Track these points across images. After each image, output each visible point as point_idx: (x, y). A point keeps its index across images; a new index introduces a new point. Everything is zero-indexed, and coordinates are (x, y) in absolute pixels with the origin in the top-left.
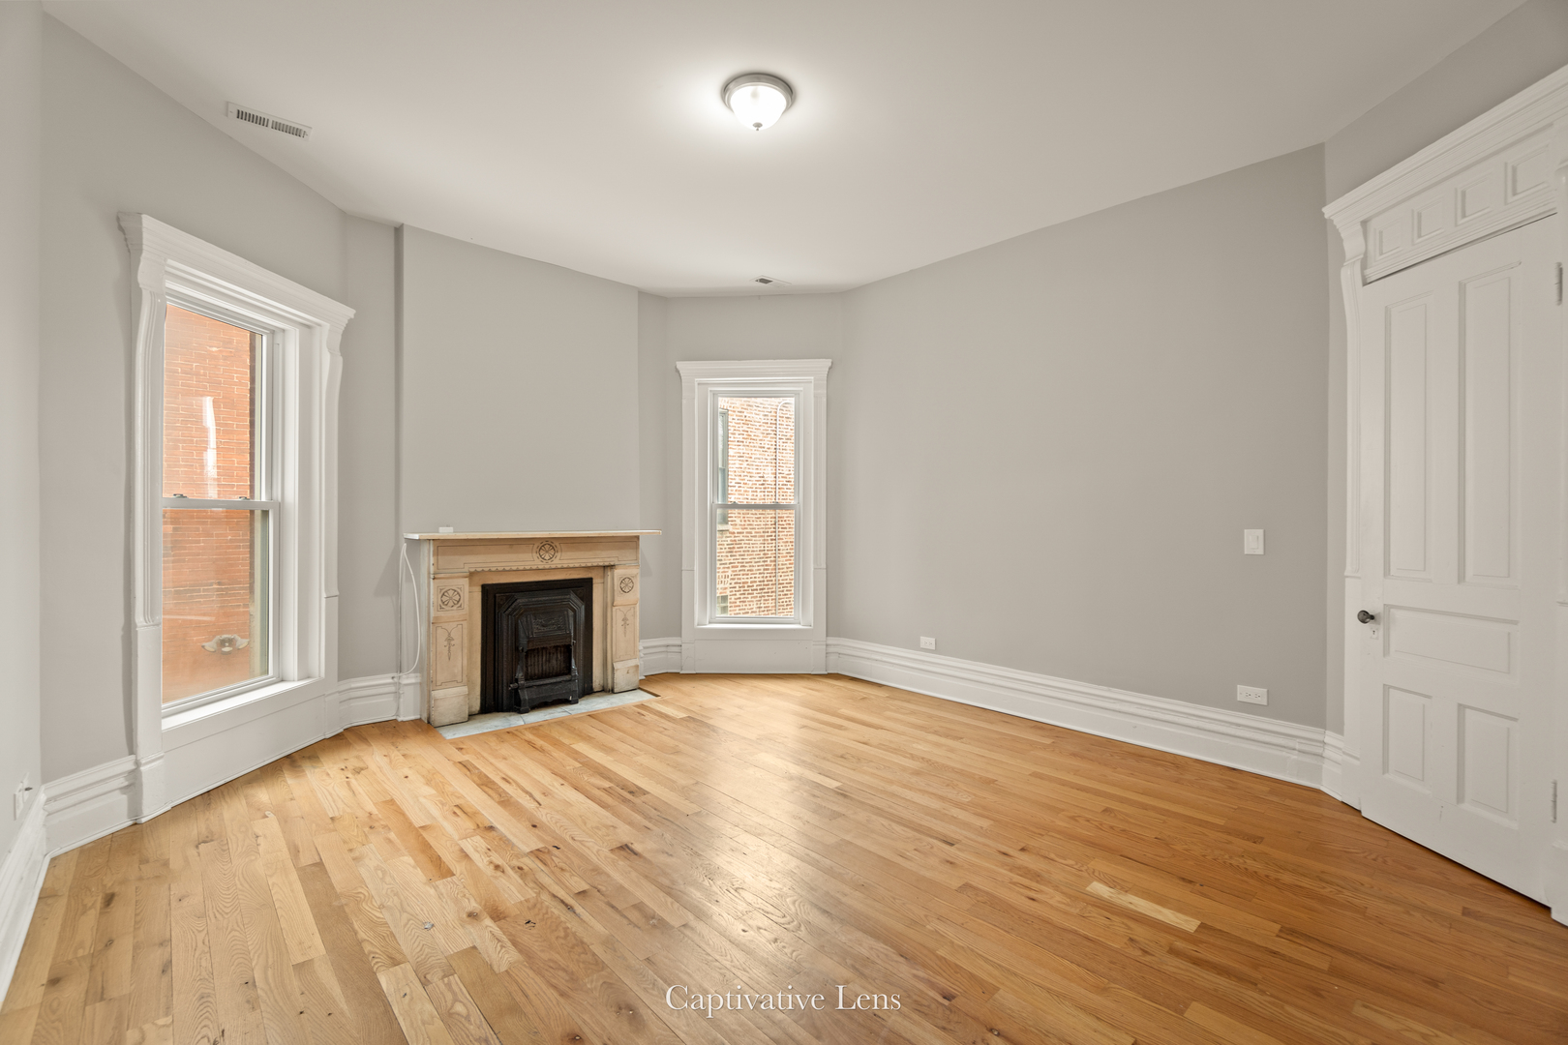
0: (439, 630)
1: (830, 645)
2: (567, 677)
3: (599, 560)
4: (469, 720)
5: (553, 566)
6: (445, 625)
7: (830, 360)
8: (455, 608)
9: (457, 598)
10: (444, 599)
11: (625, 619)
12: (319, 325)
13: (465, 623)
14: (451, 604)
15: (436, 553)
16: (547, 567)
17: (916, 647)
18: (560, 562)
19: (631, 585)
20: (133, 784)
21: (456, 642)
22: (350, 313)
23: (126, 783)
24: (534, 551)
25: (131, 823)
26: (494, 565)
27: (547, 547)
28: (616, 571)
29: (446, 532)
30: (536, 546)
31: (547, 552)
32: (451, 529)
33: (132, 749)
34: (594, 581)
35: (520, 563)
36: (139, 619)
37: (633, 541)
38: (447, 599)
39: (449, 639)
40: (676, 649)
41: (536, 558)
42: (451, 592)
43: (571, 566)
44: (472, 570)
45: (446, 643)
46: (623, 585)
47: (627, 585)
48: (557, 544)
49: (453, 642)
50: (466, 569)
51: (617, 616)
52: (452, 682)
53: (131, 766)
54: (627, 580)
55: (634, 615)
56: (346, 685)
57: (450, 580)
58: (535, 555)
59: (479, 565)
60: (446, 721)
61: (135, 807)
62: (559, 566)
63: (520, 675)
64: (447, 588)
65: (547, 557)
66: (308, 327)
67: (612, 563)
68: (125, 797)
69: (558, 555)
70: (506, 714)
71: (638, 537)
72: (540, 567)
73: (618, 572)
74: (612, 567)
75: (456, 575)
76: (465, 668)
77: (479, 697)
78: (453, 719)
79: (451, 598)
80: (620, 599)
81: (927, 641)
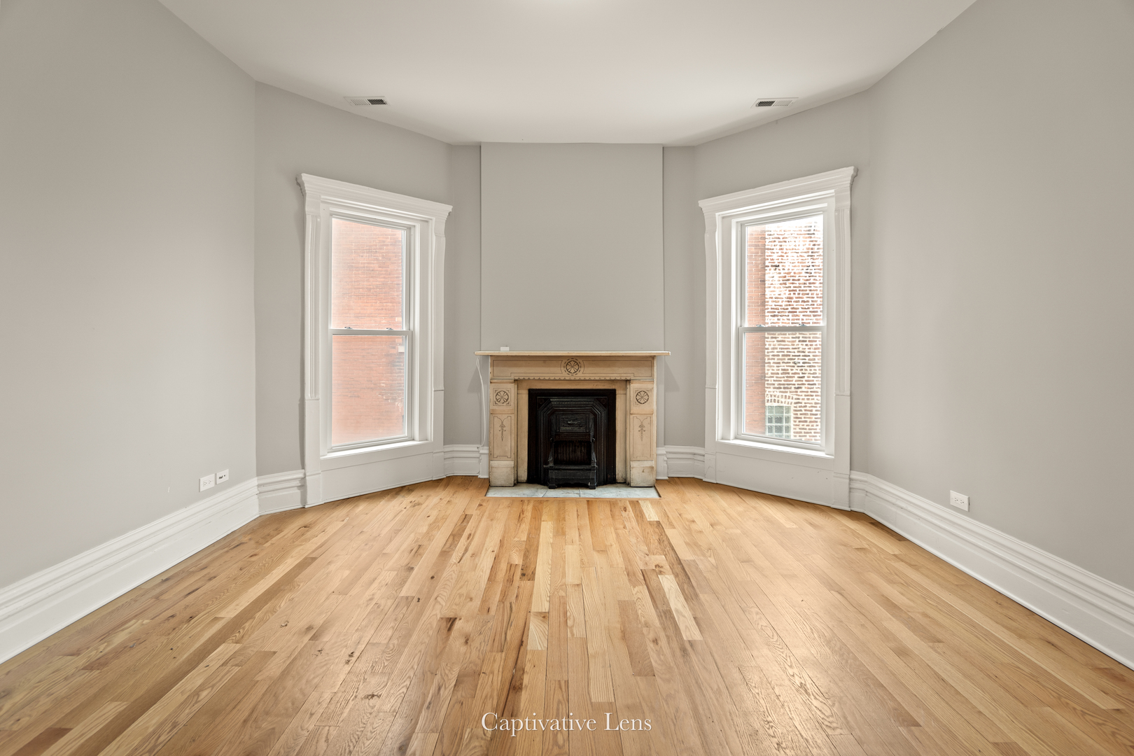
0: (496, 419)
1: (856, 480)
2: (587, 467)
3: (616, 375)
4: (515, 485)
5: (578, 378)
6: (499, 416)
7: (852, 168)
8: (505, 404)
9: (506, 397)
10: (498, 397)
11: (641, 426)
12: (431, 219)
13: (513, 416)
14: (502, 401)
15: (493, 365)
16: (572, 378)
17: (945, 501)
18: (583, 375)
19: (646, 397)
20: (303, 486)
21: (507, 428)
22: (449, 208)
23: (300, 484)
24: (562, 366)
25: (301, 506)
26: (532, 375)
27: (573, 363)
28: (632, 385)
29: (505, 351)
30: (563, 362)
31: (572, 367)
32: (508, 349)
33: (303, 468)
34: (617, 392)
35: (552, 375)
36: (308, 395)
37: (648, 361)
38: (500, 398)
39: (502, 426)
40: (700, 458)
41: (563, 371)
42: (502, 393)
43: (592, 378)
44: (517, 378)
45: (500, 428)
46: (638, 397)
47: (642, 397)
48: (581, 362)
49: (504, 429)
50: (513, 378)
51: (634, 424)
52: (503, 456)
53: (301, 475)
54: (642, 393)
55: (651, 423)
56: (449, 448)
57: (502, 384)
58: (563, 369)
59: (521, 375)
60: (499, 483)
61: (304, 499)
62: (582, 378)
63: (551, 459)
64: (500, 390)
65: (572, 371)
66: (427, 222)
67: (628, 378)
68: (299, 491)
69: (582, 369)
70: (539, 486)
71: (653, 357)
72: (567, 378)
73: (634, 387)
74: (628, 381)
75: (505, 381)
76: (513, 448)
77: (526, 470)
78: (503, 483)
79: (502, 397)
80: (636, 409)
81: (959, 499)
